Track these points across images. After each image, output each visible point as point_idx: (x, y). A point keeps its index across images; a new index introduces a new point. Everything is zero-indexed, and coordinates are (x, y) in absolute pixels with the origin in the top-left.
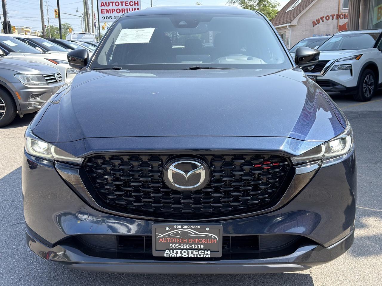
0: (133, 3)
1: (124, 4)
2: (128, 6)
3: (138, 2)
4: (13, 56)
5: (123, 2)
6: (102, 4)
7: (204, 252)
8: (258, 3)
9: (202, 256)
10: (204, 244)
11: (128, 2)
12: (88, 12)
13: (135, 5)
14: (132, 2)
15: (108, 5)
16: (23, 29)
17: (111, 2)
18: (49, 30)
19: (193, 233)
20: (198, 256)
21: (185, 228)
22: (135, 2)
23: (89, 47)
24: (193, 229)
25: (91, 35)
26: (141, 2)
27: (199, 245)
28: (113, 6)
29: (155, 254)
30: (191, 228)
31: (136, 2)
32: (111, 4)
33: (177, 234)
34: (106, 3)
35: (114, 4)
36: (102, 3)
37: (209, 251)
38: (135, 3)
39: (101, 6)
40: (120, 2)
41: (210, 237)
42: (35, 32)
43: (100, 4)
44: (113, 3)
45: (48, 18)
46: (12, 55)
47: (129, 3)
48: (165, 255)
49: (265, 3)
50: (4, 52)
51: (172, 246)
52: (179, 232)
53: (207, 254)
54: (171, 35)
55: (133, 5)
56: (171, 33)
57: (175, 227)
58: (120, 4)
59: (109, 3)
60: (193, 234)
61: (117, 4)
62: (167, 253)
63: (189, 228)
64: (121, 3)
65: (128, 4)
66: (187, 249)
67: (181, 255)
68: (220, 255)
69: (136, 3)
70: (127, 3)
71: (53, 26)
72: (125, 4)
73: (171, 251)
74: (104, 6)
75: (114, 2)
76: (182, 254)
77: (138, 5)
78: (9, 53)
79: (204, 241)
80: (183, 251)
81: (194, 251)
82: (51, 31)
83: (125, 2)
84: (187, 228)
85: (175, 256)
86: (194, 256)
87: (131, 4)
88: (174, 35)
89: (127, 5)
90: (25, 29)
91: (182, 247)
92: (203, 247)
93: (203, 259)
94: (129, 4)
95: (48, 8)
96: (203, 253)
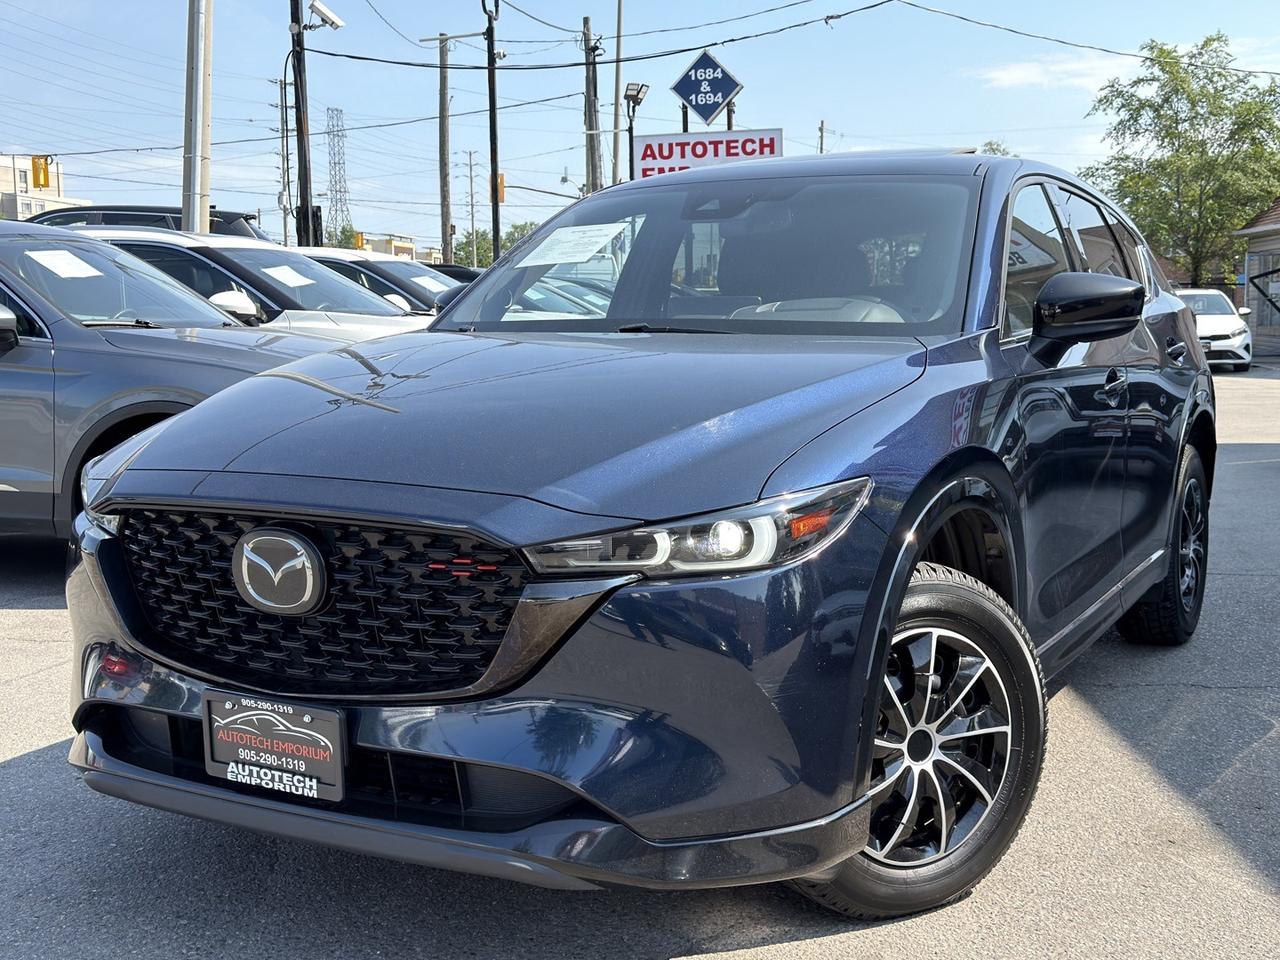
0: (757, 146)
1: (722, 148)
2: (737, 154)
3: (772, 140)
4: (294, 324)
5: (721, 142)
6: (648, 152)
7: (304, 782)
8: (1232, 134)
9: (300, 792)
10: (306, 760)
11: (737, 141)
12: (598, 181)
13: (762, 152)
14: (753, 142)
15: (666, 153)
16: (389, 242)
17: (677, 144)
18: (472, 247)
19: (282, 725)
20: (294, 791)
21: (263, 710)
22: (761, 140)
23: (585, 298)
24: (278, 713)
25: (604, 262)
26: (784, 141)
27: (296, 762)
28: (683, 156)
29: (211, 769)
30: (273, 711)
31: (767, 142)
32: (677, 150)
33: (249, 723)
34: (661, 146)
35: (688, 149)
36: (649, 147)
37: (314, 781)
38: (762, 146)
39: (644, 158)
40: (710, 143)
41: (315, 743)
42: (427, 253)
43: (638, 153)
44: (686, 147)
45: (472, 206)
46: (288, 319)
47: (739, 145)
48: (230, 777)
49: (1262, 131)
50: (263, 306)
51: (243, 754)
52: (254, 718)
53: (310, 789)
54: (888, 257)
55: (754, 151)
56: (887, 249)
57: (245, 702)
58: (711, 148)
59: (671, 146)
60: (282, 727)
61: (699, 150)
62: (234, 772)
63: (272, 711)
64: (712, 146)
65: (736, 147)
66: (270, 768)
67: (259, 781)
68: (336, 795)
69: (767, 146)
70: (732, 145)
71: (484, 232)
72: (729, 148)
73: (240, 766)
74: (655, 158)
75: (688, 144)
76: (262, 780)
77: (772, 152)
78: (280, 313)
79: (304, 750)
80: (263, 770)
81: (285, 775)
82: (478, 249)
83: (728, 143)
84: (267, 710)
85: (248, 782)
86: (284, 788)
87: (749, 147)
88: (897, 255)
89: (732, 151)
90: (396, 243)
91: (262, 761)
92: (304, 766)
93: (303, 801)
94: (739, 150)
95: (473, 174)
96: (302, 784)
